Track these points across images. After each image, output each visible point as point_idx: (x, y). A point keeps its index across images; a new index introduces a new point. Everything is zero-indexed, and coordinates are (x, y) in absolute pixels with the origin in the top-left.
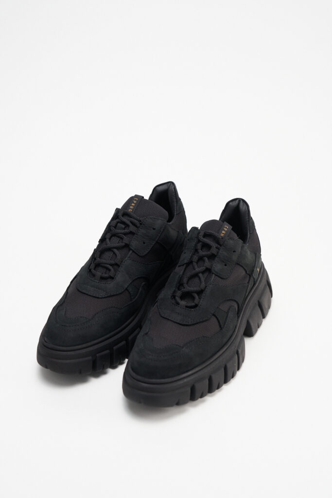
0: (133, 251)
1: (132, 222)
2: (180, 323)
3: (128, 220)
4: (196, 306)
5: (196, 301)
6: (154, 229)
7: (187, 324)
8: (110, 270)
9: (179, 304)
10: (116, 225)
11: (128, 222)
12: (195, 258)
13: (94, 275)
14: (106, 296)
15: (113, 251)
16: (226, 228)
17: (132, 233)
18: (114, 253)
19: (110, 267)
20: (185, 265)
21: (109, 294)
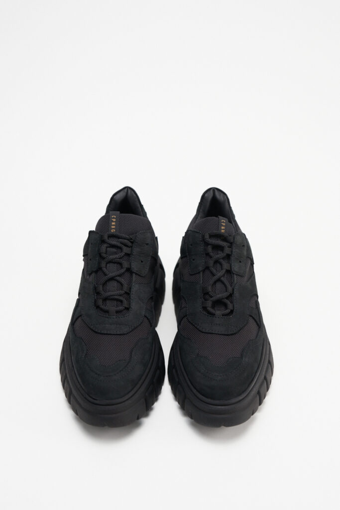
0: (136, 274)
1: (122, 244)
2: (226, 333)
3: (117, 241)
4: (232, 312)
5: (230, 306)
6: (147, 244)
7: (232, 332)
8: (121, 301)
9: (214, 315)
10: (106, 251)
11: (119, 244)
12: (211, 263)
13: (107, 312)
14: (131, 330)
15: (116, 280)
16: (223, 222)
17: (128, 255)
18: (118, 281)
19: (121, 298)
20: (201, 273)
21: (133, 328)
